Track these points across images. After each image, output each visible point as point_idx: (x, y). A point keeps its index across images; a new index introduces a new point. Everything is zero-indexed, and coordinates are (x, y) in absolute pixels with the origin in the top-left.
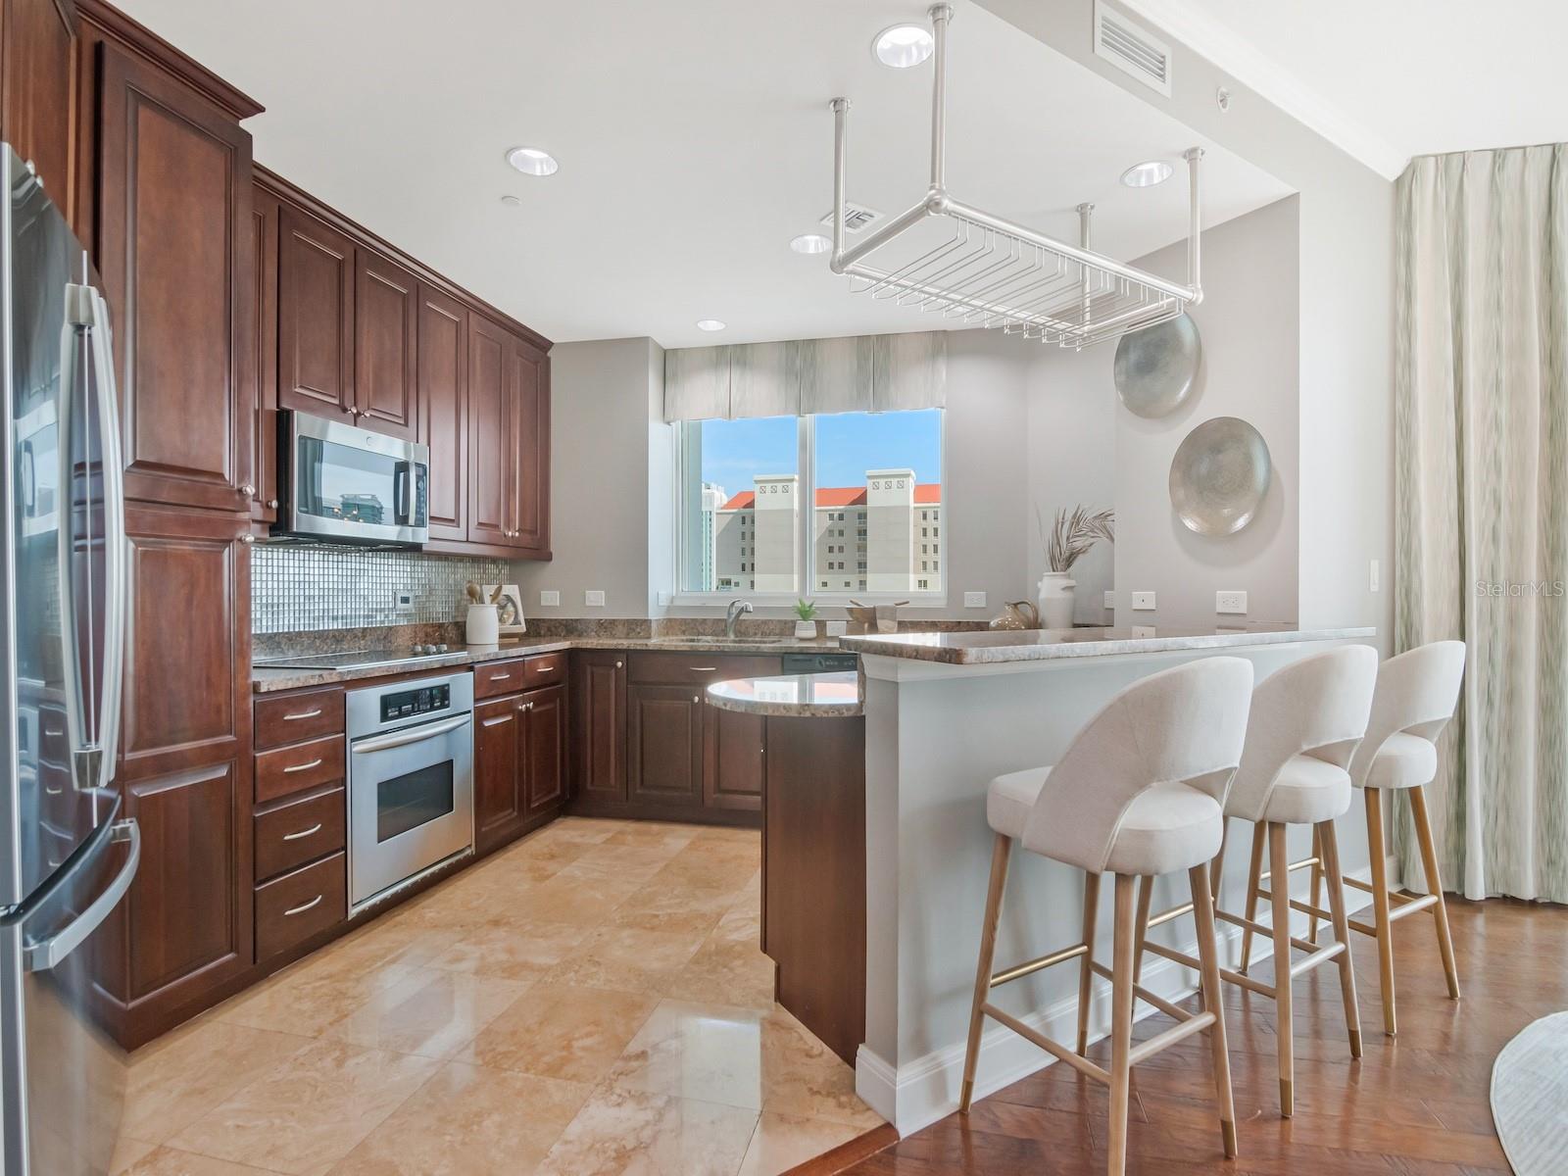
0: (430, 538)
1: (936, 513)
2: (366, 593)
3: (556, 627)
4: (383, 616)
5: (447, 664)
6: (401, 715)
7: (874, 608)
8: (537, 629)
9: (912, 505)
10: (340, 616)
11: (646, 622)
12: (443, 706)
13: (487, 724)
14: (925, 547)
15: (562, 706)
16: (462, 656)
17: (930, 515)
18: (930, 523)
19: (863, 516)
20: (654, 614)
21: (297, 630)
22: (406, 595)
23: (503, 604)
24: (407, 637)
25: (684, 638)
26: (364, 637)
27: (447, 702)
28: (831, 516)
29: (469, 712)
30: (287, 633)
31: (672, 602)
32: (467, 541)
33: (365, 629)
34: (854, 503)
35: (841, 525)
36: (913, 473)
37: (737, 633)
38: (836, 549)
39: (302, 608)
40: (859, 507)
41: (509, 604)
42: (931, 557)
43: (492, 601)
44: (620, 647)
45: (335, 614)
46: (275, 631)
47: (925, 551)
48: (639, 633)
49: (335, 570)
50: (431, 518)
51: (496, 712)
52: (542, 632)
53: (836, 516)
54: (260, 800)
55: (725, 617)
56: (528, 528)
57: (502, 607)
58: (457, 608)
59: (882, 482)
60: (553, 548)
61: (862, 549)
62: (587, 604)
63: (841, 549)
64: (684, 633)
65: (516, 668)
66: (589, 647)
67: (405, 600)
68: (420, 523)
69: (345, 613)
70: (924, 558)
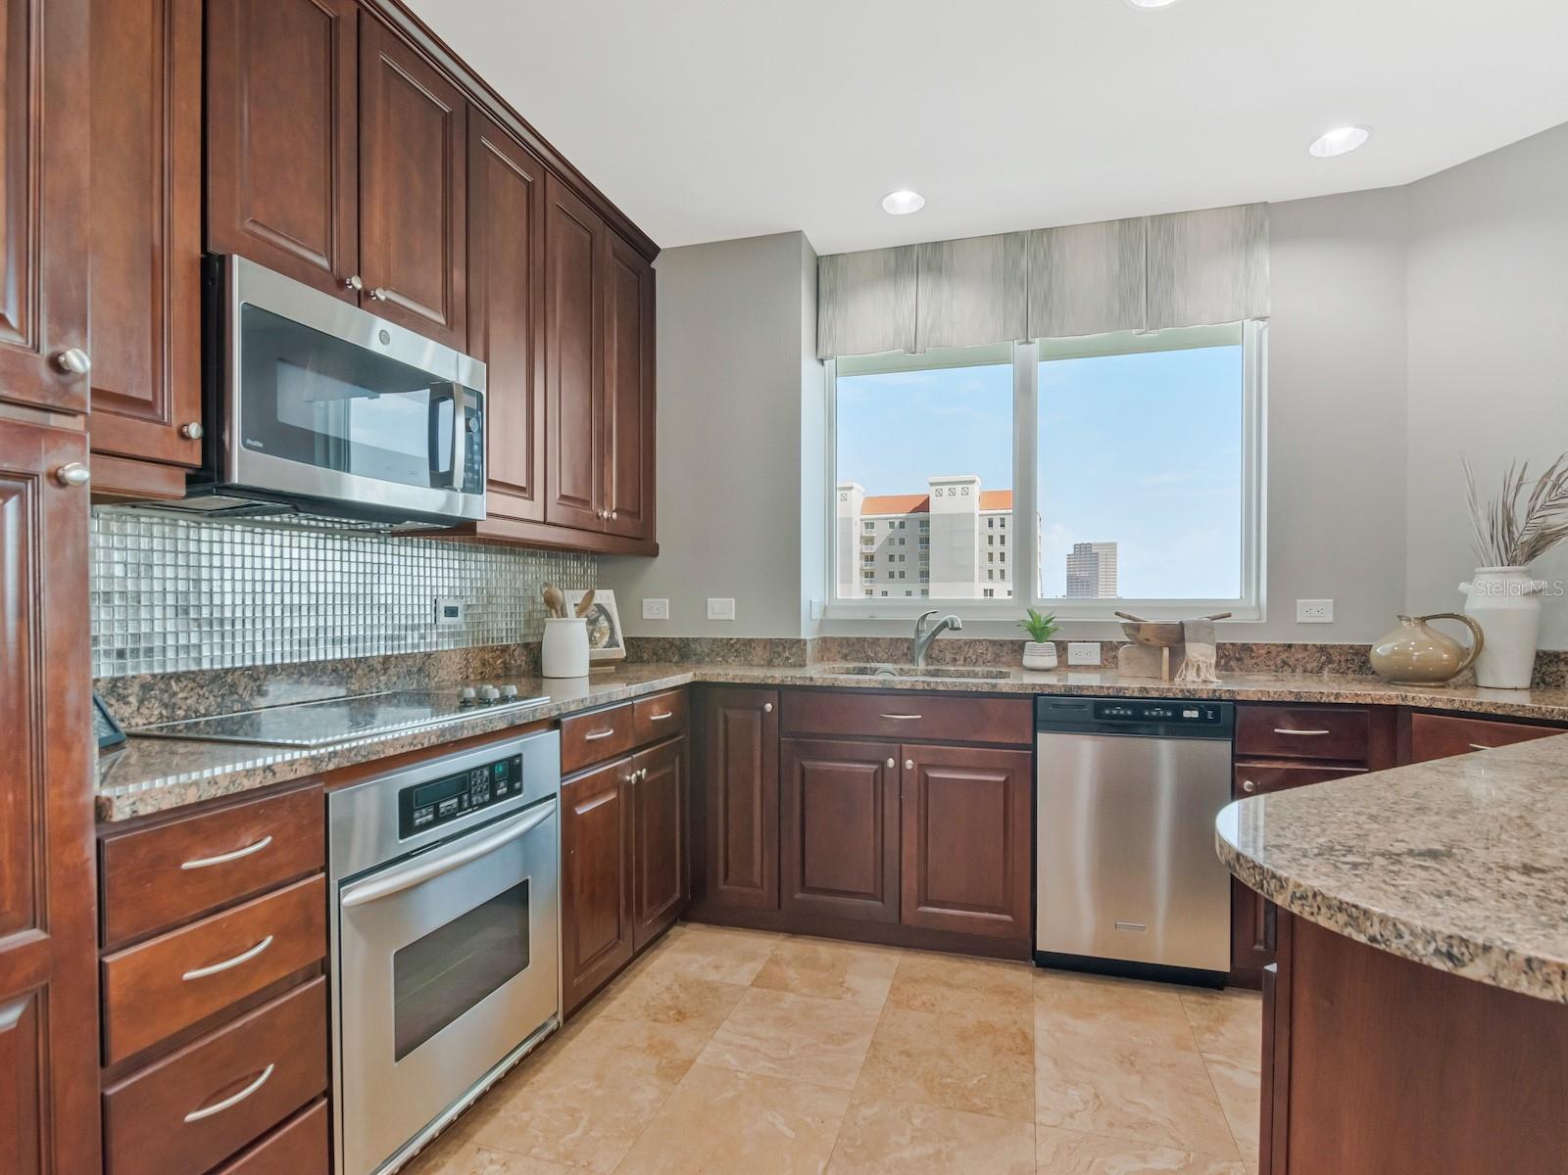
0: (490, 515)
1: (1003, 520)
2: (389, 601)
3: (664, 649)
4: (416, 636)
5: (518, 722)
6: (439, 819)
7: (1182, 625)
8: (644, 652)
9: (977, 512)
10: (346, 638)
11: (799, 643)
12: (513, 792)
13: (580, 811)
14: (991, 555)
15: (682, 769)
16: (541, 704)
17: (997, 522)
18: (997, 531)
19: (925, 524)
20: (808, 632)
21: (269, 662)
22: (452, 604)
23: (595, 616)
24: (455, 667)
25: (851, 665)
26: (386, 670)
27: (517, 785)
28: (892, 525)
29: (554, 796)
30: (248, 669)
31: (824, 615)
32: (545, 522)
33: (387, 658)
34: (915, 510)
35: (903, 533)
36: (978, 479)
37: (929, 658)
38: (897, 558)
39: (278, 625)
40: (921, 515)
41: (603, 617)
42: (997, 565)
43: (579, 614)
44: (770, 681)
45: (338, 634)
46: (228, 665)
47: (991, 560)
48: (788, 658)
49: (338, 564)
50: (491, 482)
51: (593, 789)
52: (645, 656)
53: (897, 523)
54: (118, 1055)
55: (912, 636)
56: (628, 507)
57: (592, 622)
58: (528, 623)
59: (946, 488)
60: (661, 537)
61: (925, 557)
62: (710, 616)
63: (902, 558)
64: (845, 657)
65: (620, 716)
66: (722, 680)
67: (451, 612)
68: (474, 486)
69: (354, 633)
70: (990, 566)
